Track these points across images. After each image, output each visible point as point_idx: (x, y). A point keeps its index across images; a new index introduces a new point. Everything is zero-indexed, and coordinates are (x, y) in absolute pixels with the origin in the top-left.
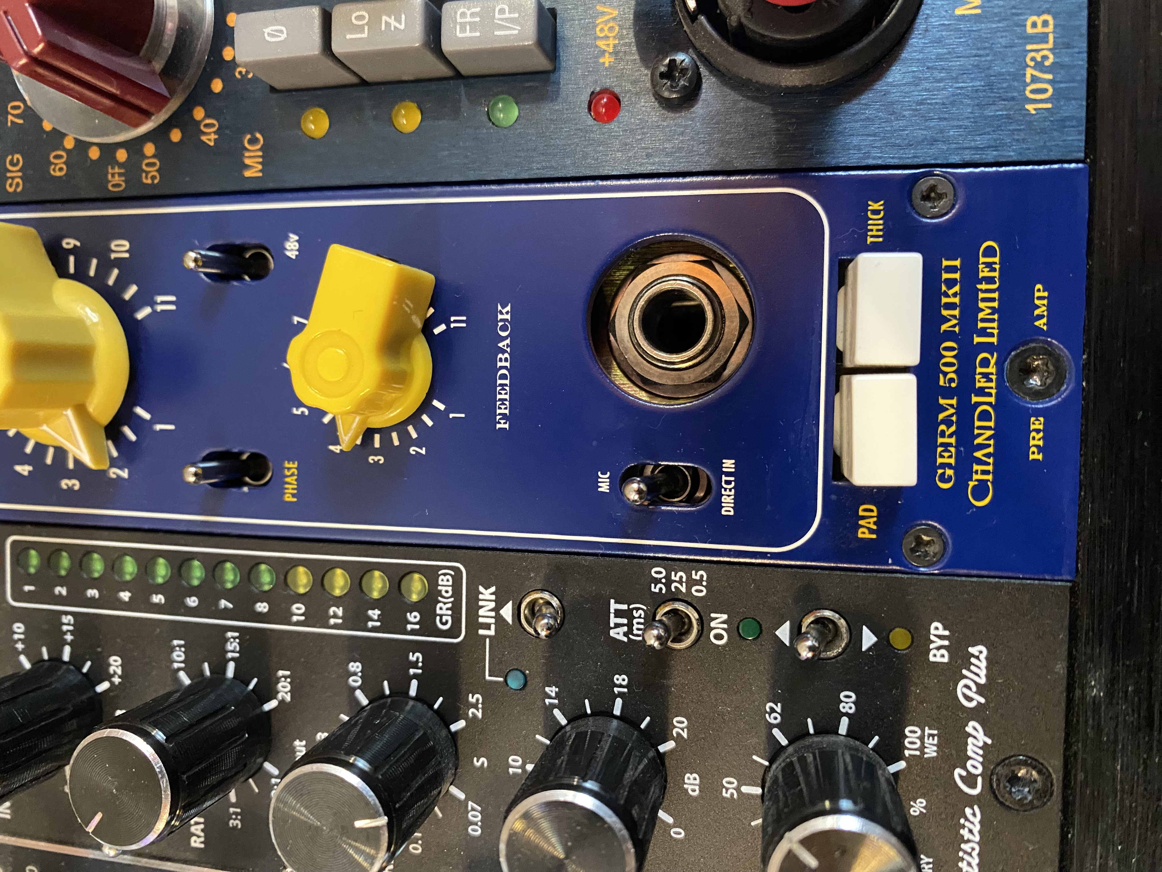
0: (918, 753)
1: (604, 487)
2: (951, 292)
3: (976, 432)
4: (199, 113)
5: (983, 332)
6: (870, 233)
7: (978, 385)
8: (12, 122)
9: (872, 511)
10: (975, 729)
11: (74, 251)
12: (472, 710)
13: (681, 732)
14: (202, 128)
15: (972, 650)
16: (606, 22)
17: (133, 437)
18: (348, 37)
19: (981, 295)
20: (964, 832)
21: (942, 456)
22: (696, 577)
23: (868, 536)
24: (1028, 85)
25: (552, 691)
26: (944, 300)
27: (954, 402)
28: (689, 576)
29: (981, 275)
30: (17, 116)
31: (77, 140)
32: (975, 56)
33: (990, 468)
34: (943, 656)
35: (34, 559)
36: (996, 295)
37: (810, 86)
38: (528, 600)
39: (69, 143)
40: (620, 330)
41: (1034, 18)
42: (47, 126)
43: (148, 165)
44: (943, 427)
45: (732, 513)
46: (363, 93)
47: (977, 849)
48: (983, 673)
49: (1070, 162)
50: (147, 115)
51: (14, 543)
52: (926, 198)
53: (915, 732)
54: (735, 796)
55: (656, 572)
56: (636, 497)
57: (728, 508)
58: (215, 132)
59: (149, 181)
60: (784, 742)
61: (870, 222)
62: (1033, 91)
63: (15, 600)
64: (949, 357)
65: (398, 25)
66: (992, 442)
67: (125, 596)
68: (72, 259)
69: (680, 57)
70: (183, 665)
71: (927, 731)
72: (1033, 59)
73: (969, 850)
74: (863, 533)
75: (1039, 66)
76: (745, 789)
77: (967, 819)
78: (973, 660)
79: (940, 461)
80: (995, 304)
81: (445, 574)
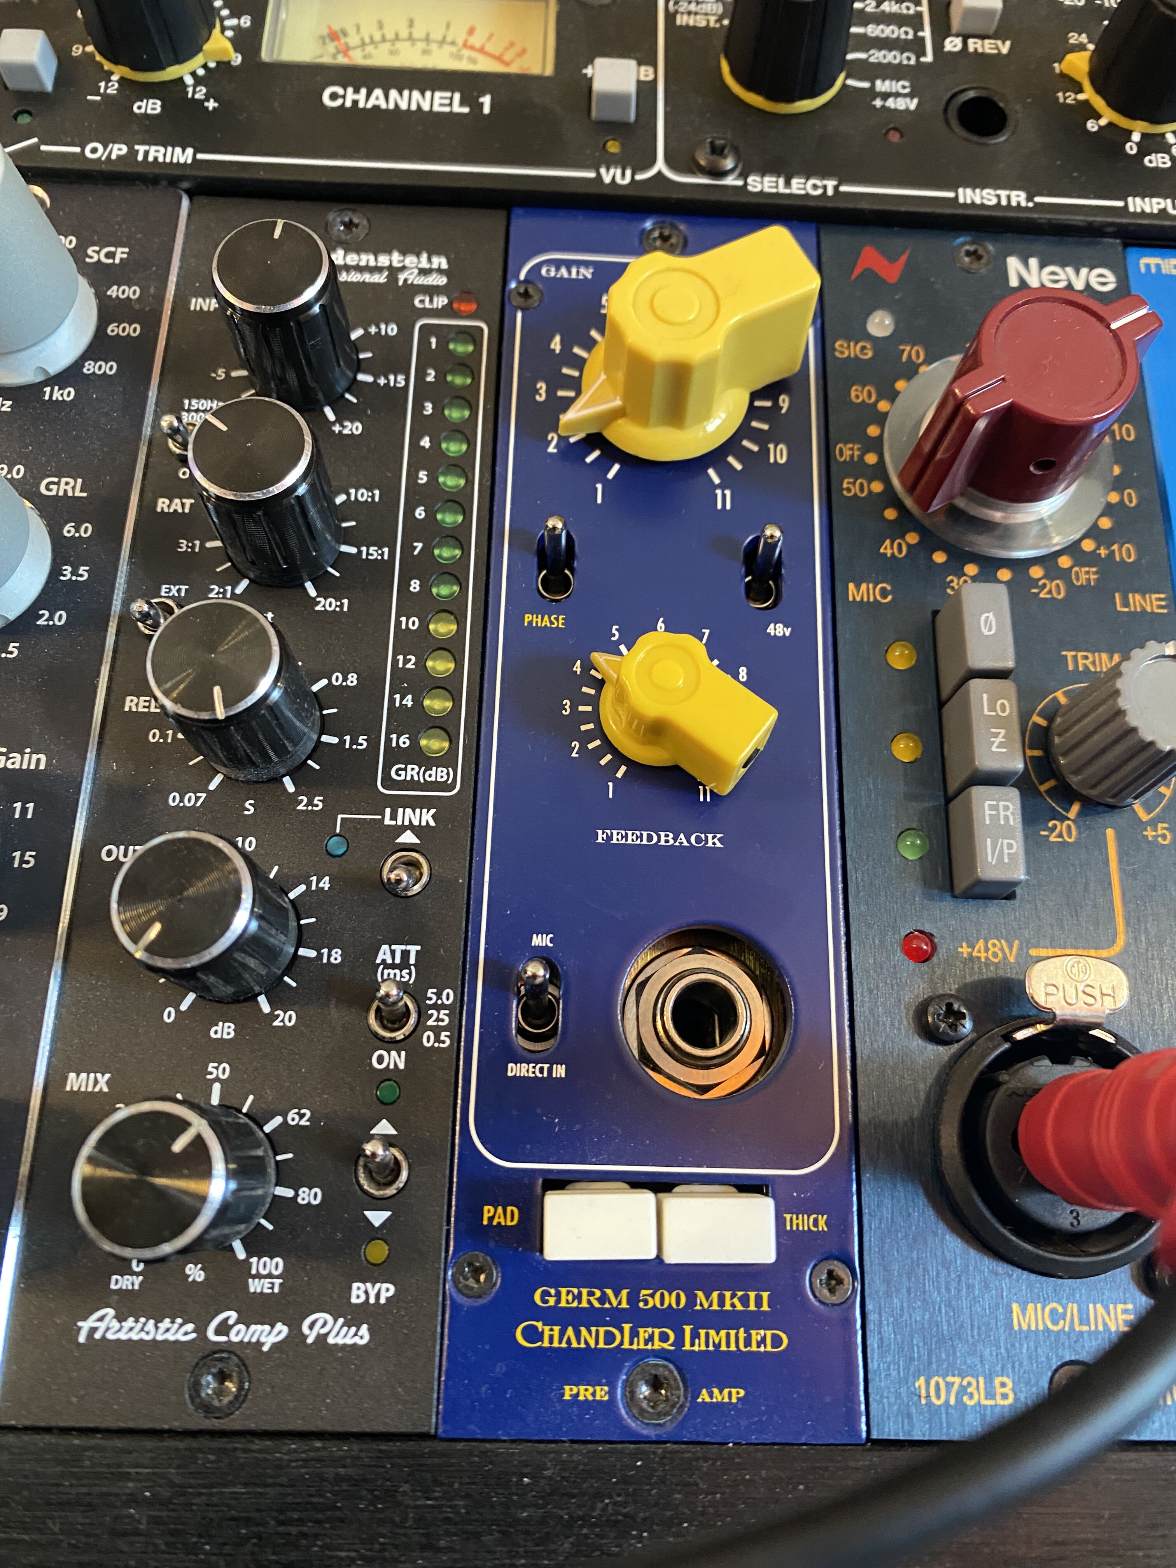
0: (254, 1272)
1: (538, 940)
2: (736, 1300)
3: (593, 1329)
4: (912, 538)
5: (695, 1335)
6: (794, 1216)
7: (641, 1330)
8: (903, 351)
9: (512, 1220)
10: (280, 1332)
11: (777, 407)
12: (305, 799)
13: (280, 1019)
14: (898, 541)
15: (364, 1327)
16: (1002, 950)
17: (589, 460)
18: (985, 696)
19: (733, 1333)
20: (167, 1323)
21: (568, 1293)
22: (444, 1035)
23: (486, 1216)
24: (944, 1379)
25: (325, 883)
26: (728, 1294)
27: (624, 1305)
28: (445, 1029)
29: (753, 1332)
30: (910, 355)
31: (887, 414)
32: (972, 1325)
33: (556, 1344)
34: (358, 1297)
35: (462, 348)
36: (733, 1348)
37: (940, 1155)
38: (422, 860)
39: (883, 406)
40: (695, 960)
41: (1010, 1384)
42: (900, 385)
43: (862, 485)
44: (598, 1293)
45: (509, 1074)
46: (932, 704)
47: (148, 1338)
48: (340, 1341)
49: (868, 1424)
50: (911, 489)
51: (481, 330)
52: (831, 1274)
53: (277, 1268)
54: (209, 1077)
55: (448, 994)
56: (529, 973)
57: (514, 1070)
58: (893, 554)
59: (845, 485)
60: (268, 1128)
61: (806, 1217)
62: (937, 1385)
63: (422, 327)
64: (670, 1299)
65: (996, 744)
66: (583, 1345)
67: (426, 442)
68: (768, 404)
69: (968, 1024)
70: (353, 498)
71: (278, 1281)
72: (969, 1384)
73: (146, 1329)
74: (489, 1211)
75: (963, 1390)
76: (217, 1087)
77: (181, 1325)
78: (353, 1329)
79: (564, 1291)
80: (723, 1348)
81: (448, 774)
